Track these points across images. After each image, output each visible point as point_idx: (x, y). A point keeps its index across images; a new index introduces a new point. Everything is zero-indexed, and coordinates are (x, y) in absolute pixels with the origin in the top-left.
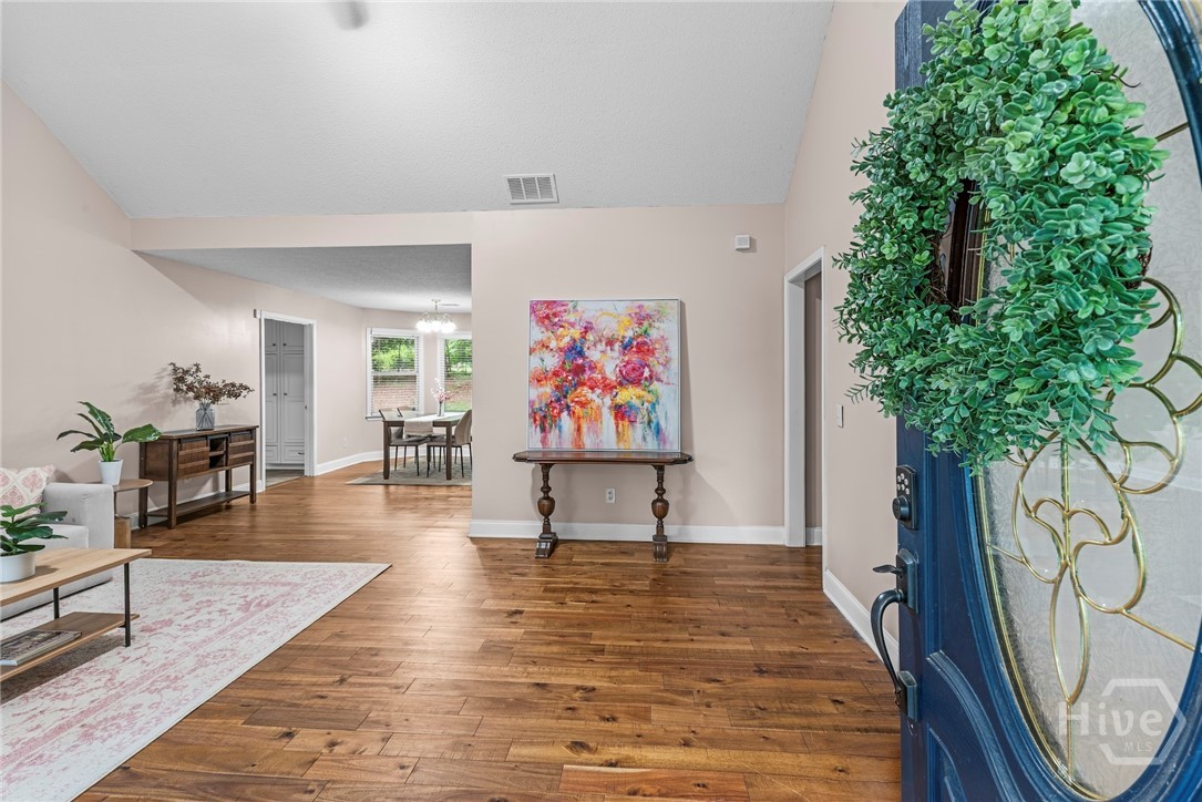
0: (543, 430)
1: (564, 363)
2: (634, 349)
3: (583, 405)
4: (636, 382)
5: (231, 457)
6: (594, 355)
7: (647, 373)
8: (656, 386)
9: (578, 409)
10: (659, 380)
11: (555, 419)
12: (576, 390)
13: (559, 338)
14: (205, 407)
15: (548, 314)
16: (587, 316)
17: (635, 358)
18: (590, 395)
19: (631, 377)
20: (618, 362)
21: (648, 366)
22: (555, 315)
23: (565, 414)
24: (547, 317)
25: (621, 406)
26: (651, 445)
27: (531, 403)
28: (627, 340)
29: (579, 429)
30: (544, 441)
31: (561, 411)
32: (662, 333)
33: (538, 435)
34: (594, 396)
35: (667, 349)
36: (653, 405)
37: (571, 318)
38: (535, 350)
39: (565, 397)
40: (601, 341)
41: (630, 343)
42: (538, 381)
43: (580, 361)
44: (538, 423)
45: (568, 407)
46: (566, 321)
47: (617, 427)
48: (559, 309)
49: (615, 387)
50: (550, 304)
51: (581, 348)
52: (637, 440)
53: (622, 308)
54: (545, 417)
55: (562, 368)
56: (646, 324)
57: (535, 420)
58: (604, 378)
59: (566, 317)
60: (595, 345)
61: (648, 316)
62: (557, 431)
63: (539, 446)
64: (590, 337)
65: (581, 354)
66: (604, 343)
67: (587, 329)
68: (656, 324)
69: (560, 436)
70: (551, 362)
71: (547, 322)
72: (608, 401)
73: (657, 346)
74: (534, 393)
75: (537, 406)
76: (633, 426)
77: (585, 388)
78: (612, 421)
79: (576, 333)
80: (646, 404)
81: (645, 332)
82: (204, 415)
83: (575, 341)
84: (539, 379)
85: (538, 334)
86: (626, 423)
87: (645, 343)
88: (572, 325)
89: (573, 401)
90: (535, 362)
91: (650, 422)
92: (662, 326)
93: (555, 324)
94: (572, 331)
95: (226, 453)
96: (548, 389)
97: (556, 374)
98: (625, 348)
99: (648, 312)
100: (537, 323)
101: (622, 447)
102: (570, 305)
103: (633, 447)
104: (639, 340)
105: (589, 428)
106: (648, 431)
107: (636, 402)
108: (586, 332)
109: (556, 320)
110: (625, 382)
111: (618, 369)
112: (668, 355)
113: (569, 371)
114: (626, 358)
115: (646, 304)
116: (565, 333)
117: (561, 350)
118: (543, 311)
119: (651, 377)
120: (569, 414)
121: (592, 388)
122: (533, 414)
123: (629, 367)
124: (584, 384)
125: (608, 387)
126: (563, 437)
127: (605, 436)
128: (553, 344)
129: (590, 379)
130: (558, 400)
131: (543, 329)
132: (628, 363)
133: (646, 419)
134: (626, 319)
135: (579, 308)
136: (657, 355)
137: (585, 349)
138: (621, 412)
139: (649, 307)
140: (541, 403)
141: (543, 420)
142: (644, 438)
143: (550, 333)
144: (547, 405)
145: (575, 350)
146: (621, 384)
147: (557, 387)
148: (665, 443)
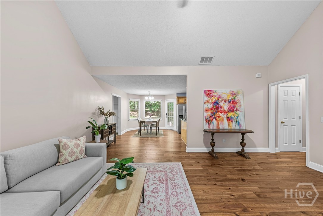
0: (209, 124)
1: (213, 106)
2: (232, 103)
3: (219, 117)
4: (233, 111)
5: (112, 131)
6: (221, 104)
7: (235, 109)
8: (238, 112)
9: (218, 118)
10: (238, 110)
11: (212, 121)
12: (217, 113)
13: (212, 100)
14: (106, 118)
15: (209, 93)
16: (219, 94)
17: (232, 105)
18: (221, 115)
19: (231, 110)
20: (227, 106)
21: (236, 107)
22: (211, 94)
23: (214, 119)
24: (209, 94)
25: (229, 117)
26: (237, 127)
27: (205, 117)
28: (230, 100)
29: (218, 124)
30: (209, 127)
31: (213, 119)
32: (239, 98)
33: (207, 125)
34: (222, 115)
35: (240, 103)
36: (237, 117)
37: (215, 94)
38: (206, 103)
39: (214, 115)
40: (223, 100)
41: (230, 101)
42: (207, 111)
43: (218, 106)
44: (207, 122)
45: (215, 118)
46: (213, 95)
47: (228, 123)
48: (212, 92)
49: (227, 112)
50: (209, 91)
51: (218, 102)
52: (234, 126)
53: (228, 92)
54: (209, 120)
55: (213, 107)
56: (234, 96)
57: (206, 121)
58: (224, 110)
59: (213, 94)
60: (221, 102)
61: (235, 94)
62: (212, 124)
63: (208, 128)
64: (220, 99)
65: (218, 104)
66: (224, 101)
67: (219, 97)
68: (237, 96)
69: (213, 125)
70: (210, 106)
71: (208, 95)
72: (225, 116)
73: (238, 102)
74: (206, 114)
75: (207, 118)
76: (232, 122)
77: (219, 113)
78: (227, 121)
79: (216, 98)
80: (235, 117)
81: (234, 98)
82: (106, 120)
83: (216, 100)
84: (207, 110)
85: (206, 98)
86: (230, 122)
87: (234, 101)
88: (215, 96)
89: (216, 116)
90: (206, 106)
91: (237, 121)
92: (239, 96)
93: (211, 96)
94: (215, 98)
95: (111, 130)
96: (209, 113)
97: (211, 109)
98: (229, 102)
99: (235, 93)
100: (206, 96)
101: (230, 128)
102: (215, 91)
103: (233, 128)
104: (233, 100)
105: (221, 123)
106: (236, 124)
107: (233, 116)
108: (219, 98)
109: (211, 95)
110: (230, 111)
111: (228, 108)
112: (241, 104)
113: (215, 108)
114: (230, 105)
115: (234, 91)
116: (213, 98)
117: (212, 103)
118: (208, 93)
119: (236, 110)
120: (215, 120)
121: (221, 113)
122: (206, 120)
123: (231, 107)
124: (219, 112)
125: (225, 113)
126: (214, 126)
127: (225, 125)
128: (210, 101)
129: (220, 110)
130: (212, 116)
131: (208, 97)
132: (230, 106)
133: (235, 121)
134: (229, 95)
135: (217, 92)
136: (238, 104)
137: (219, 103)
138: (229, 119)
139: (235, 92)
140: (208, 117)
141: (209, 121)
142: (235, 126)
143: (209, 98)
144: (209, 117)
145: (216, 103)
146: (229, 112)
147: (212, 112)
148: (241, 127)
